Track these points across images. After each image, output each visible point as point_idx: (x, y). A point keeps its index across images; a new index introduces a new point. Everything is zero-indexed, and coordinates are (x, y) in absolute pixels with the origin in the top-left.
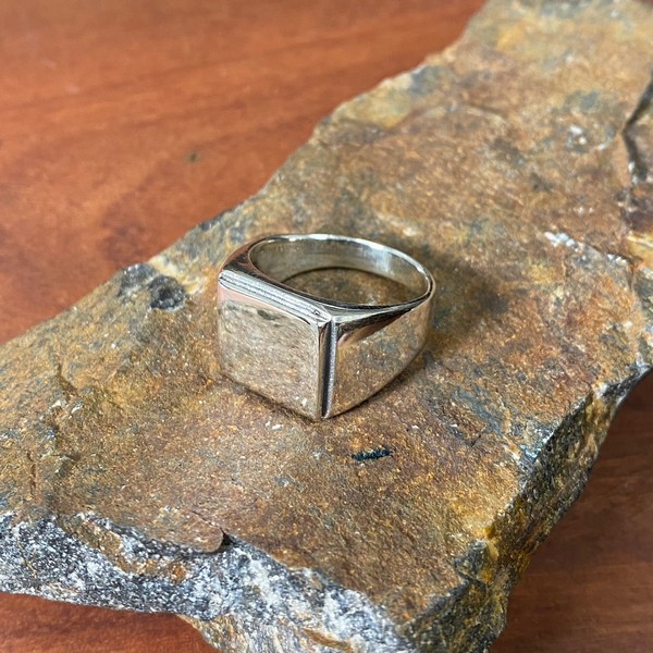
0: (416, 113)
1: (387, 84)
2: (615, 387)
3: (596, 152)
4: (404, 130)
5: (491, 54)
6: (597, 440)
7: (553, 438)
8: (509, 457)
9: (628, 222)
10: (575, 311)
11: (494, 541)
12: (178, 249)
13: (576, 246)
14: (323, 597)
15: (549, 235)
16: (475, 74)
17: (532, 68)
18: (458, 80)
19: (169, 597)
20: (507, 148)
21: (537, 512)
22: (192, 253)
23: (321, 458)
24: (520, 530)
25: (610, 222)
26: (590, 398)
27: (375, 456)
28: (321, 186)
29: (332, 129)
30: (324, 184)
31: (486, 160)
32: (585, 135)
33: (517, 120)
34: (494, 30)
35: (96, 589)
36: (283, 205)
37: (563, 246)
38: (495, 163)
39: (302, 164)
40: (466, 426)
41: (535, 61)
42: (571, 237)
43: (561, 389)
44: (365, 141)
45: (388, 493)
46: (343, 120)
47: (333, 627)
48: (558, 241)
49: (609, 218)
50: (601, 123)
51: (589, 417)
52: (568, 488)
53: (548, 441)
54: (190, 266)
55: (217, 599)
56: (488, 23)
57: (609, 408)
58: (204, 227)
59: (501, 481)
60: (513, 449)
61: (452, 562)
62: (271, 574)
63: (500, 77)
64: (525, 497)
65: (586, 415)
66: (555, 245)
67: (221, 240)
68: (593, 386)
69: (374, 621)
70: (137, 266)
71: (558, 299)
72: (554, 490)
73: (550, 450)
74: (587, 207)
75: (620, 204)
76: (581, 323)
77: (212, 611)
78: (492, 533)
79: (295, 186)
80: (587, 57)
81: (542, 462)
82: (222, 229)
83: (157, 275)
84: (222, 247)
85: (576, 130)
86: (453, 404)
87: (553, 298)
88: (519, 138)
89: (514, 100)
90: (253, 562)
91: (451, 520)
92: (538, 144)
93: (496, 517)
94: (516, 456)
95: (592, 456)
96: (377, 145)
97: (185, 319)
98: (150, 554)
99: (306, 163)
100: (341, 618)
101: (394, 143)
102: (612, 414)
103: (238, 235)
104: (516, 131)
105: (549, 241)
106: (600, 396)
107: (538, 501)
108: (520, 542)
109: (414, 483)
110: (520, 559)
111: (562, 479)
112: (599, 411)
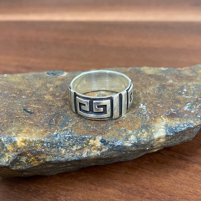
2: (105, 141)
3: (184, 97)
8: (53, 132)
13: (144, 110)
20: (163, 87)
23: (19, 105)
26: (94, 138)
31: (155, 86)
32: (186, 92)
40: (56, 121)
42: (146, 108)
43: (91, 131)
45: (17, 118)
52: (65, 155)
53: (67, 137)
57: (102, 148)
60: (57, 132)
65: (89, 142)
68: (98, 136)
73: (65, 139)
74: (161, 105)
78: (25, 141)
86: (62, 117)
91: (18, 131)
92: (172, 89)
93: (29, 139)
95: (82, 154)
105: (140, 106)
106: (98, 141)
107: (48, 148)
108: (34, 153)
109: (25, 121)
110: (33, 159)
111: (65, 151)
112: (97, 146)
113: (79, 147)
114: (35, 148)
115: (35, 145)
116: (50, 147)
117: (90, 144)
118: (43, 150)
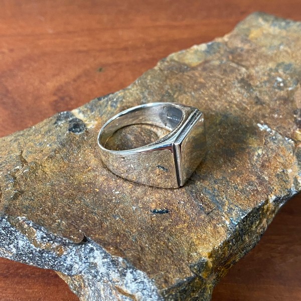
0: (206, 62)
1: (195, 47)
2: (280, 198)
3: (287, 91)
4: (199, 69)
5: (245, 40)
6: (267, 222)
7: (246, 217)
8: (224, 222)
9: (297, 124)
10: (266, 161)
11: (211, 260)
12: (86, 107)
13: (271, 132)
14: (126, 272)
15: (259, 125)
16: (237, 48)
17: (264, 49)
18: (228, 50)
19: (54, 262)
20: (246, 83)
21: (233, 250)
22: (92, 110)
23: (136, 209)
24: (224, 257)
25: (289, 123)
26: (267, 201)
27: (161, 212)
28: (156, 88)
29: (166, 64)
30: (158, 87)
31: (235, 87)
32: (283, 82)
33: (253, 71)
34: (249, 30)
35: (21, 254)
36: (137, 94)
37: (265, 131)
38: (239, 89)
39: (149, 77)
40: (206, 205)
41: (266, 46)
42: (269, 127)
43: (254, 195)
44: (181, 71)
45: (164, 230)
46: (172, 60)
47: (129, 287)
48: (263, 128)
49: (289, 121)
50: (292, 78)
51: (265, 211)
52: (250, 241)
53: (244, 218)
54: (90, 115)
55: (76, 266)
56: (246, 26)
57: (275, 208)
58: (99, 99)
59: (218, 233)
60: (226, 219)
61: (189, 265)
62: (104, 258)
63: (248, 51)
64: (229, 242)
65: (263, 209)
66: (261, 130)
67: (106, 106)
68: (269, 196)
69: (148, 287)
70: (65, 112)
71: (259, 154)
72: (243, 241)
73: (244, 222)
74: (279, 115)
75: (295, 116)
76: (268, 167)
77: (74, 272)
78: (210, 256)
79: (144, 86)
80: (290, 47)
81: (239, 227)
82: (107, 101)
83: (74, 117)
84: (106, 109)
85: (280, 79)
86: (202, 195)
87: (257, 154)
88: (252, 79)
89: (253, 62)
90: (96, 251)
91: (192, 246)
92: (261, 83)
93: (213, 249)
94: (227, 222)
95: (264, 229)
96: (185, 73)
97: (83, 138)
98: (48, 240)
99: (151, 77)
100: (133, 283)
101: (193, 74)
102: (276, 211)
103: (114, 104)
104: (252, 76)
105: (259, 127)
107: (235, 245)
109: (177, 227)
110: (223, 271)
111: (248, 237)
113: (257, 222)
115: (221, 251)
116: (236, 242)
118: (231, 251)
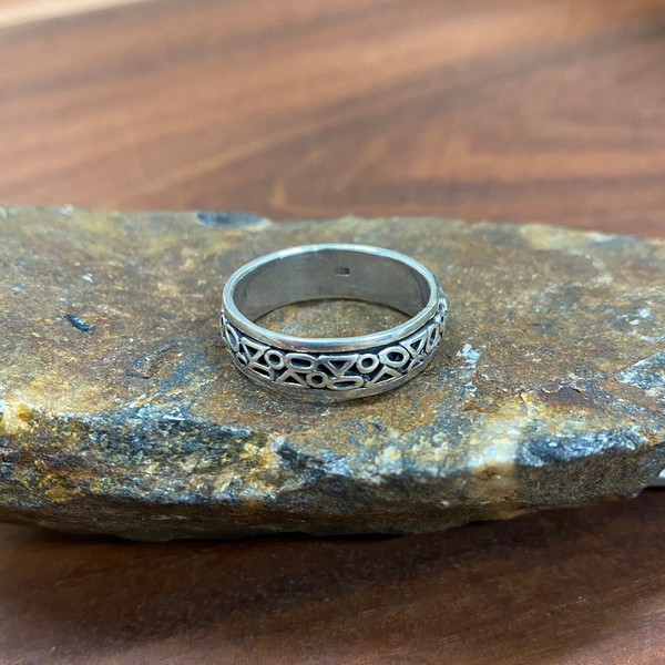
2: (293, 454)
3: (633, 338)
6: (233, 485)
7: (178, 422)
8: (130, 401)
13: (468, 365)
15: (468, 347)
20: (572, 295)
23: (60, 301)
26: (261, 439)
37: (462, 359)
40: (153, 366)
45: (32, 339)
48: (465, 355)
53: (168, 419)
57: (282, 477)
59: (94, 403)
60: (141, 401)
66: (458, 355)
68: (274, 433)
73: (163, 428)
74: (539, 357)
81: (139, 426)
86: (180, 355)
88: (597, 296)
91: (21, 379)
92: (599, 306)
93: (45, 412)
94: (132, 405)
95: (211, 490)
96: (497, 247)
102: (283, 487)
105: (460, 349)
106: (274, 450)
107: (102, 450)
108: (53, 460)
109: (55, 351)
110: (50, 480)
111: (156, 470)
112: (267, 467)
114: (59, 444)
115: (59, 432)
116: (108, 447)
117: (245, 456)
118: (84, 453)
